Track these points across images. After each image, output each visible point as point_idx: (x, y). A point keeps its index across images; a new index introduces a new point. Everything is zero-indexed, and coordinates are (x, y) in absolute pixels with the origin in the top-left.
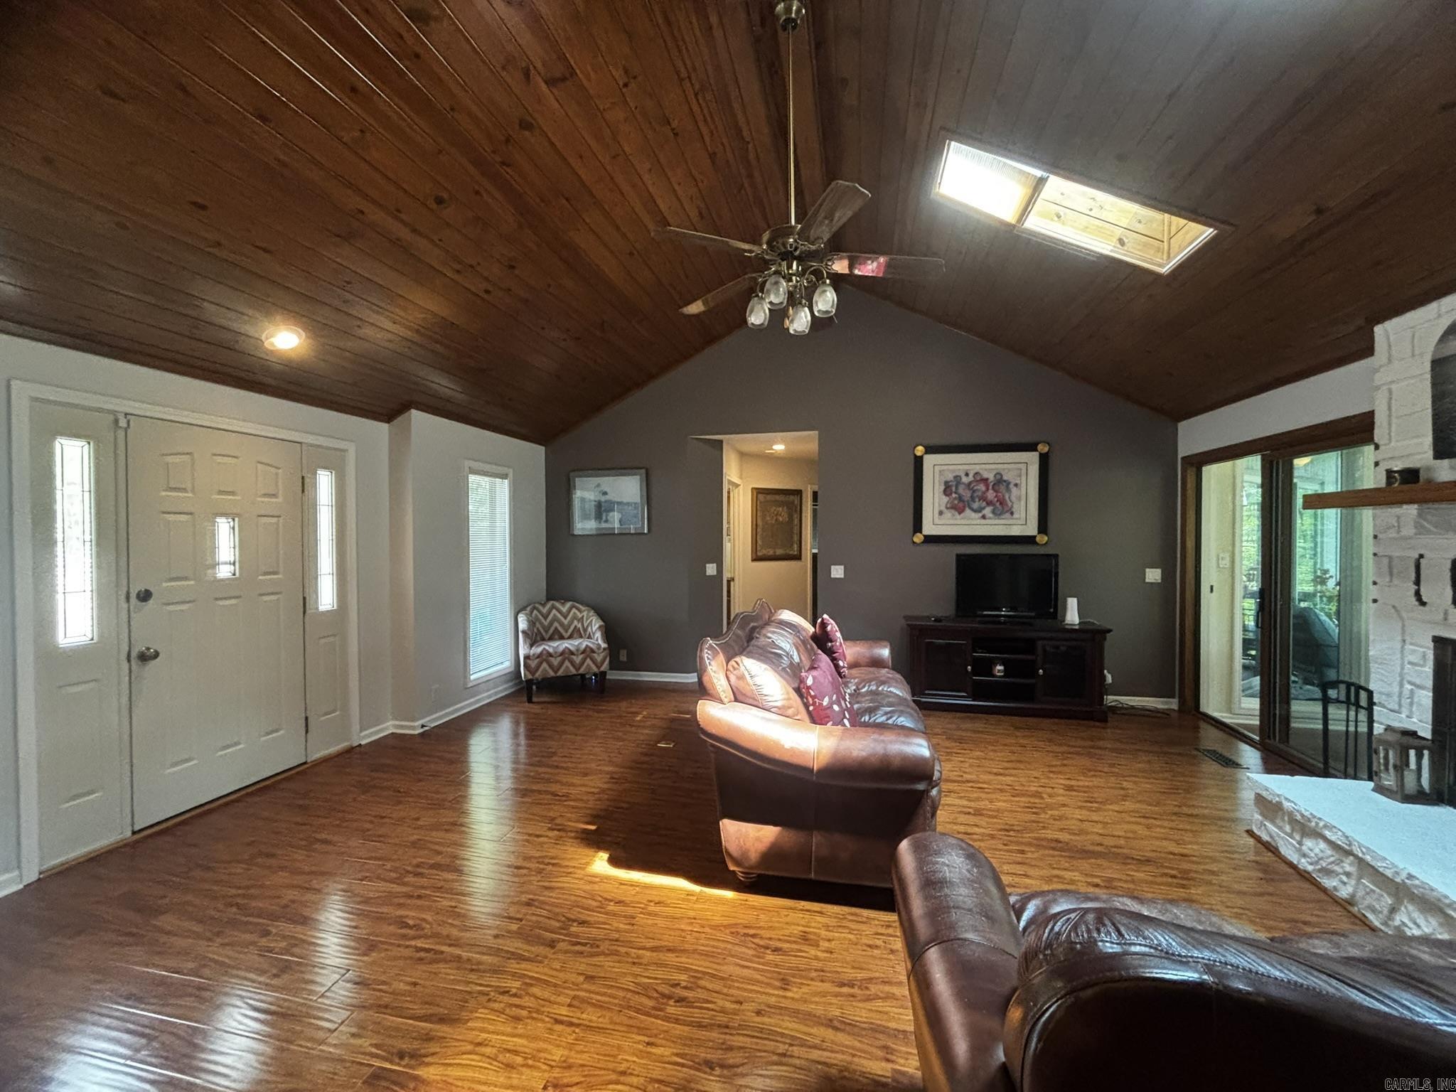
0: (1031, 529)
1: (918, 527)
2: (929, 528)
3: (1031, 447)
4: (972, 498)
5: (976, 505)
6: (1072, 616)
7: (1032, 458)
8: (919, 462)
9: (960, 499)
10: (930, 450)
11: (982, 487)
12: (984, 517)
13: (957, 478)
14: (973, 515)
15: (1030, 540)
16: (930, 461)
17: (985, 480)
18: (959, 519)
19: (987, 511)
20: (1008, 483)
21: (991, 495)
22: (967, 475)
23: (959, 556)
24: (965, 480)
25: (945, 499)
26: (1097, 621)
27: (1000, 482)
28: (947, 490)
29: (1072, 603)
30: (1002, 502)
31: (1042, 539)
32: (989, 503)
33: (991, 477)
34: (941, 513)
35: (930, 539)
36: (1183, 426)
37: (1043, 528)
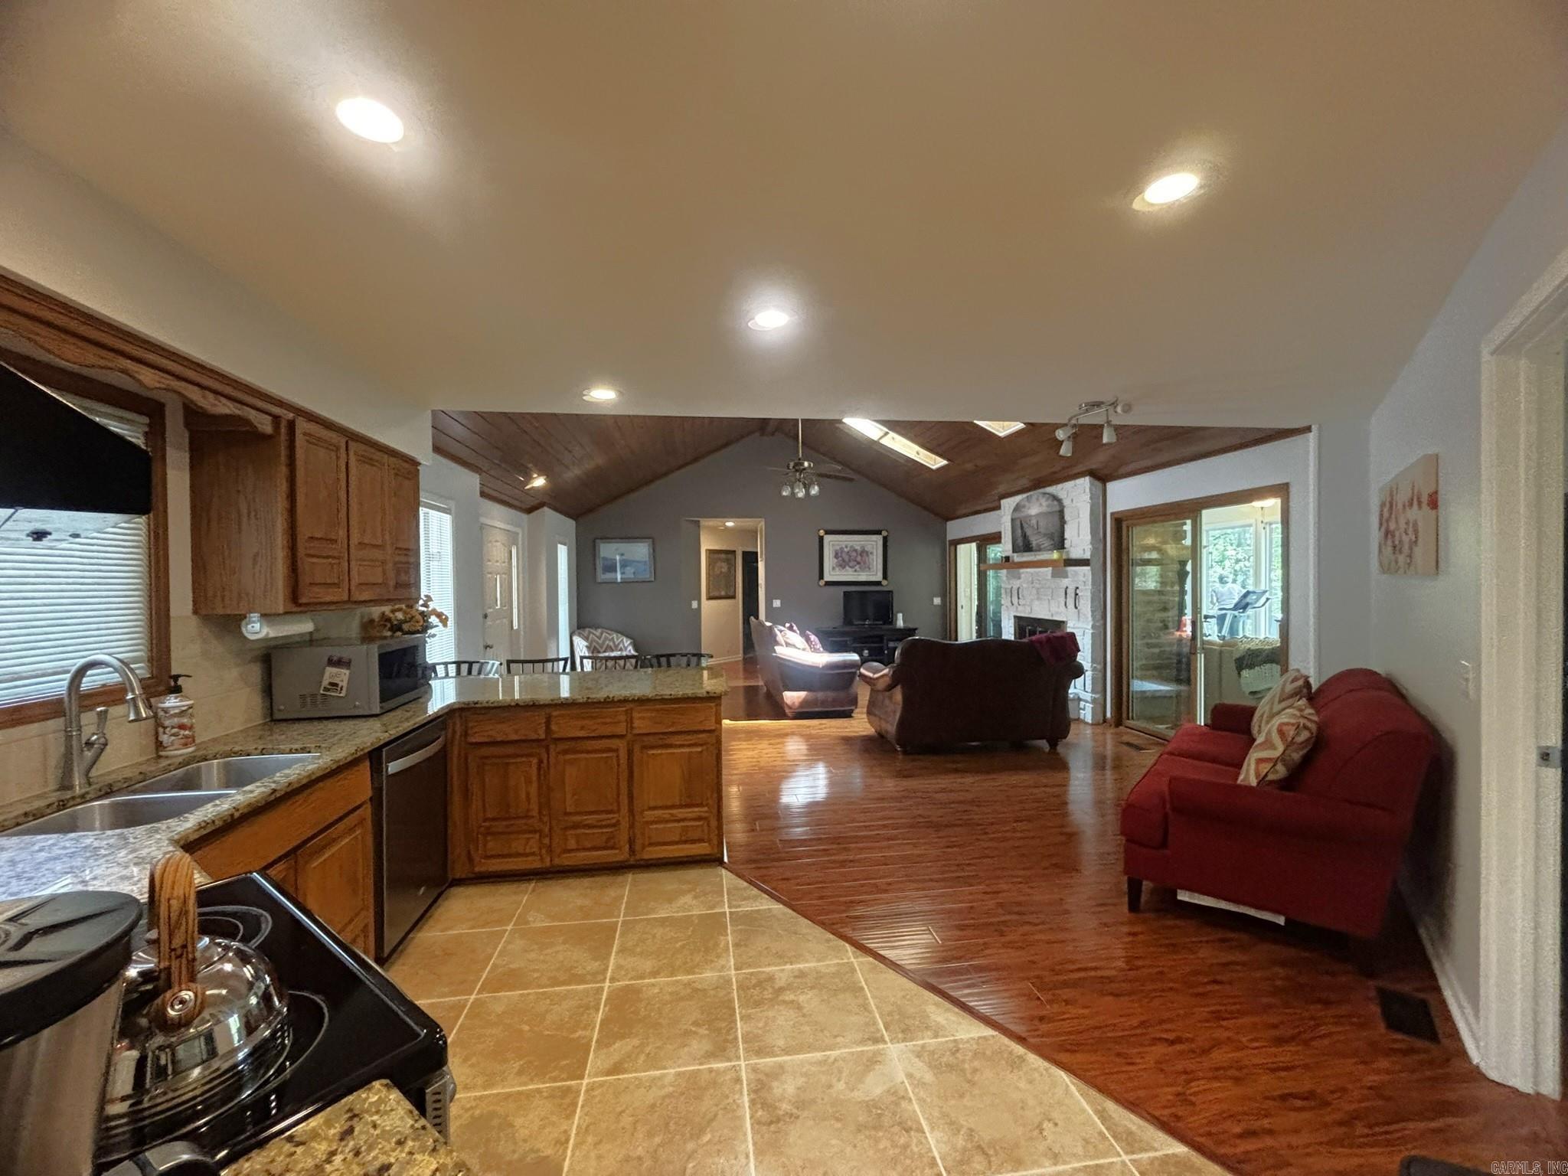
0: (879, 577)
1: (821, 577)
2: (827, 577)
3: (878, 532)
4: (850, 561)
5: (851, 565)
6: (900, 623)
7: (878, 540)
8: (821, 539)
9: (844, 560)
10: (827, 532)
11: (854, 554)
12: (856, 571)
13: (842, 548)
14: (850, 569)
15: (878, 583)
16: (828, 539)
17: (856, 551)
18: (843, 572)
19: (857, 567)
20: (867, 552)
21: (859, 558)
22: (846, 547)
23: (844, 592)
24: (845, 550)
25: (836, 560)
26: (911, 626)
27: (864, 553)
28: (836, 556)
29: (900, 616)
30: (865, 563)
31: (885, 583)
32: (859, 563)
33: (858, 548)
34: (834, 568)
35: (828, 583)
36: (949, 524)
37: (885, 577)
